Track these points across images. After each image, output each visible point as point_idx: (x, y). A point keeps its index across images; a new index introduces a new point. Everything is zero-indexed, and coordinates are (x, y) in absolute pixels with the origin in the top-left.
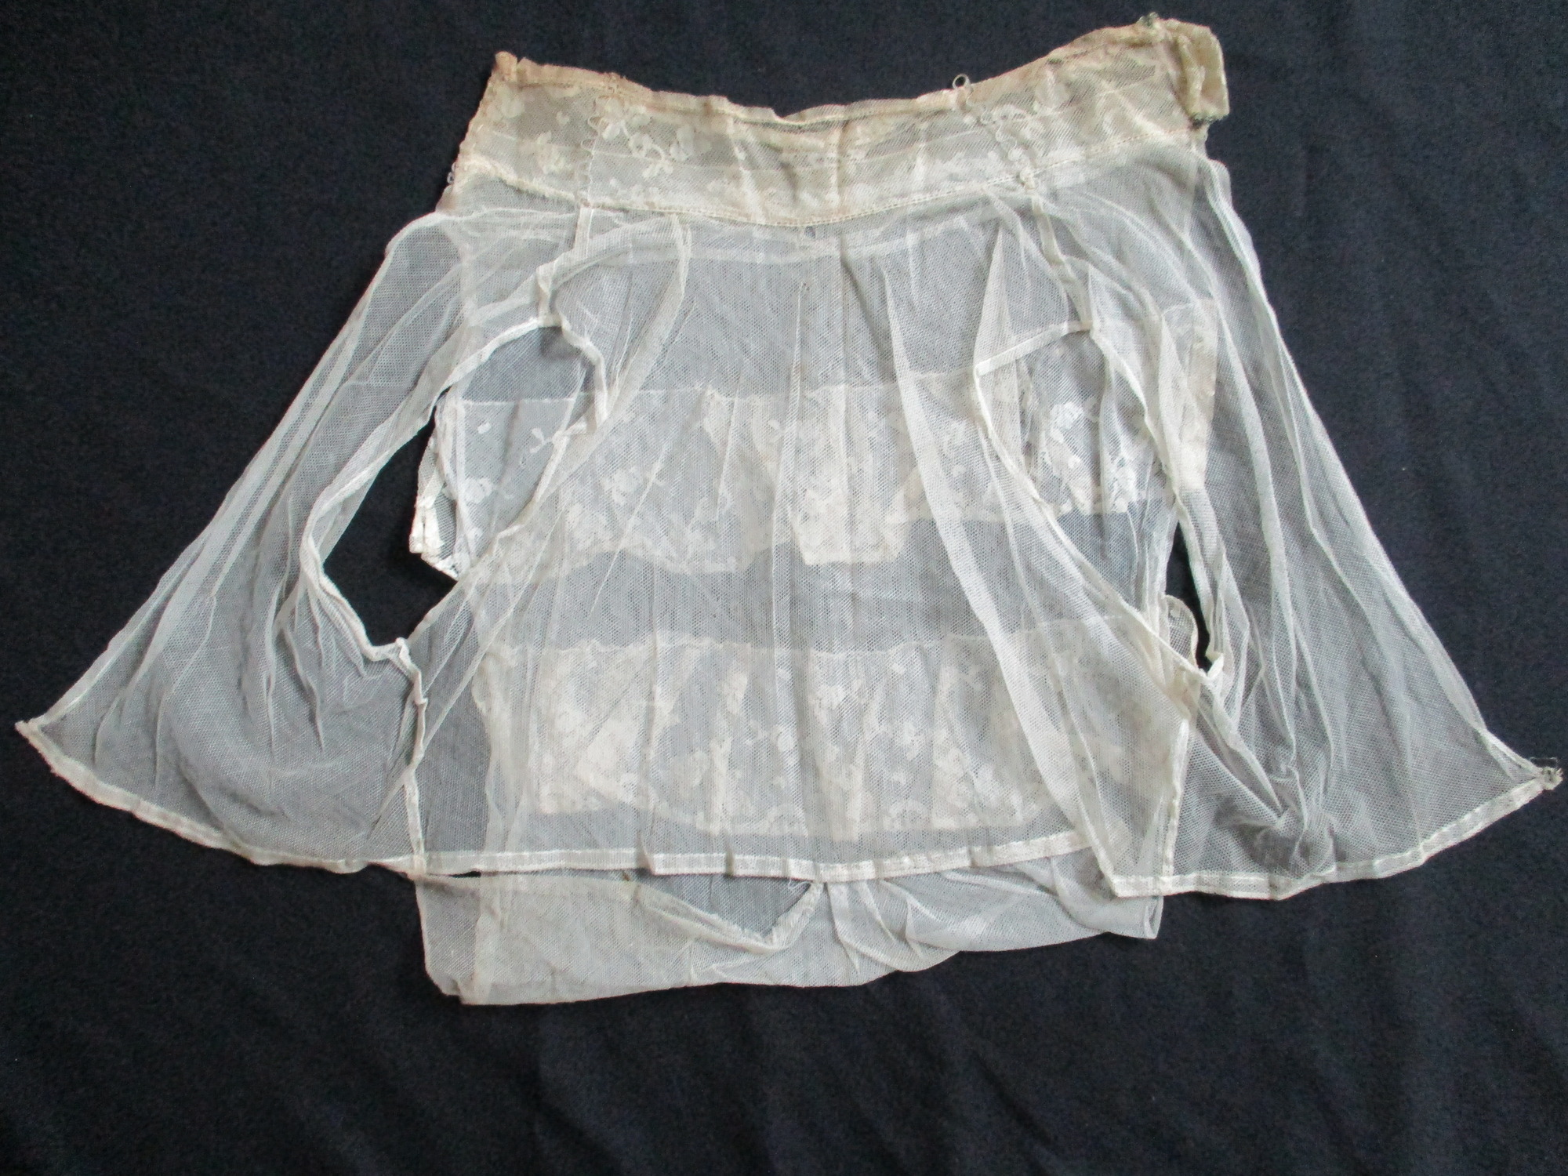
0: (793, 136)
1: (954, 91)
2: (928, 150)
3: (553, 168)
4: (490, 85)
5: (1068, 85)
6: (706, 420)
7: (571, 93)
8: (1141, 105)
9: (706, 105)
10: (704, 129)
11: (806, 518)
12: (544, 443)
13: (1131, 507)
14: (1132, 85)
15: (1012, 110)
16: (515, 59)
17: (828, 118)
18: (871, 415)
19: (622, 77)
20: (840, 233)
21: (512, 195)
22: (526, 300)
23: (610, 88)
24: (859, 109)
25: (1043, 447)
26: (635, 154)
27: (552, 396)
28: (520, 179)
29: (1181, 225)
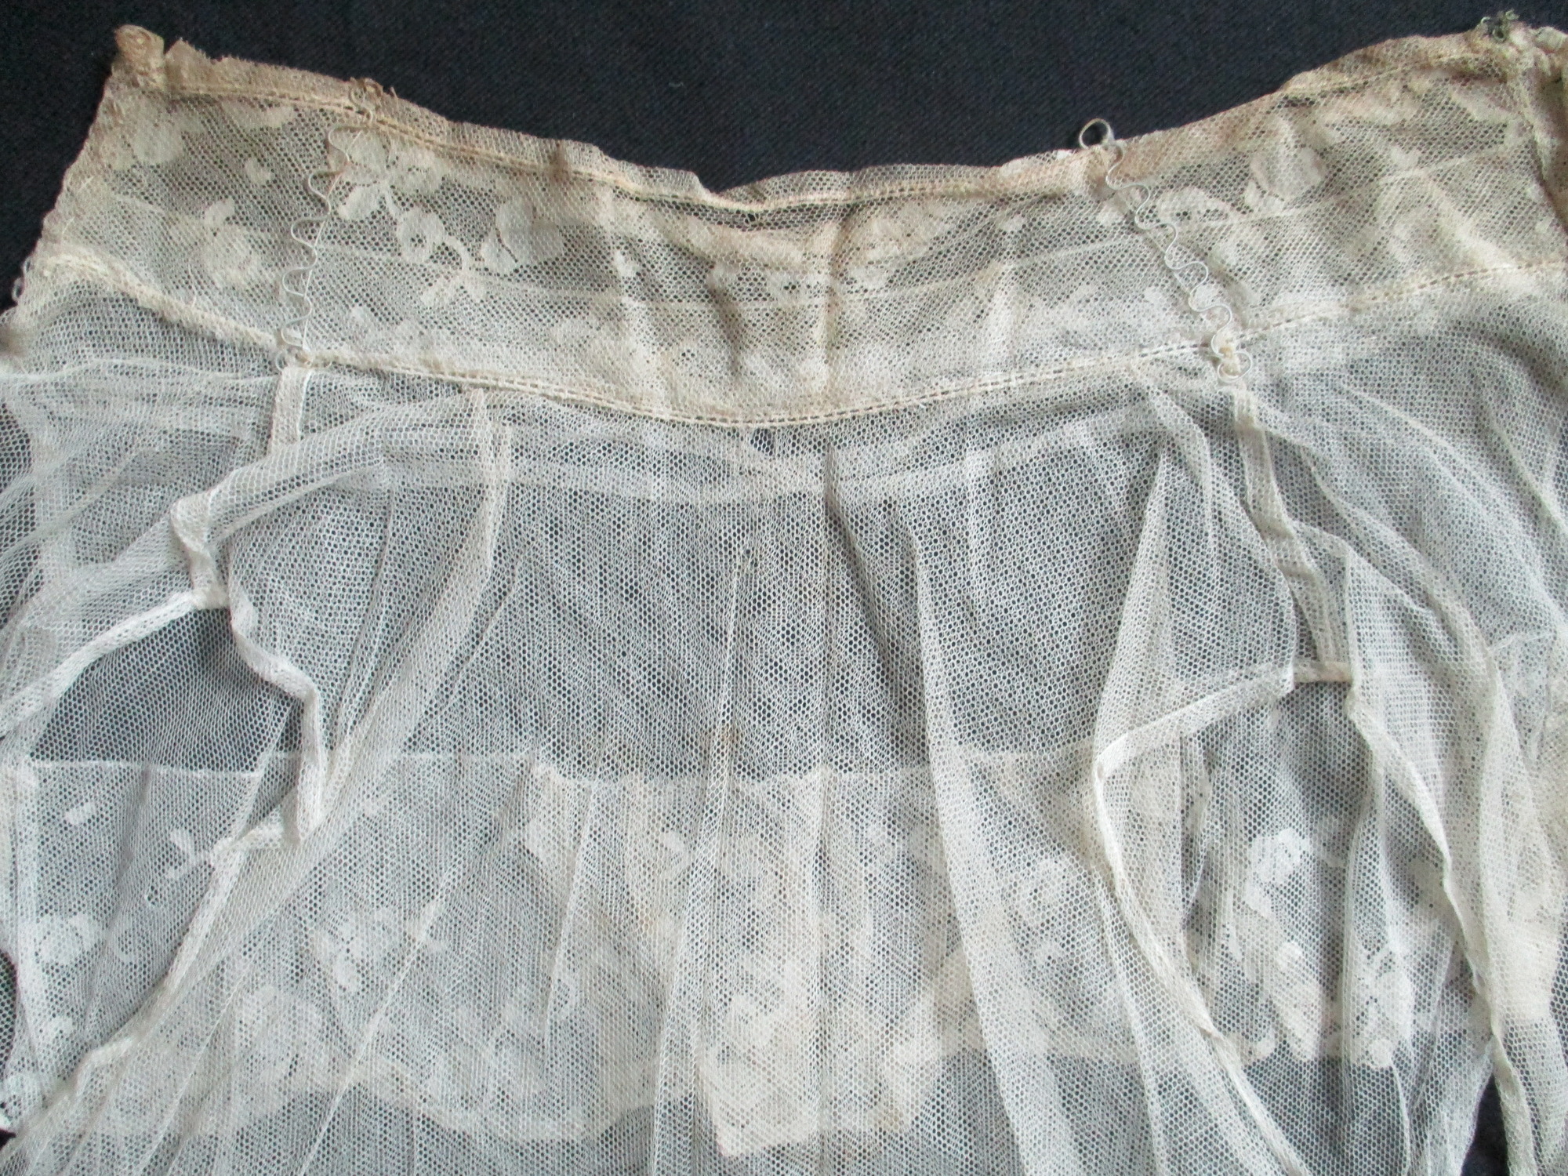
0: (736, 234)
1: (1082, 154)
2: (1020, 275)
3: (234, 274)
4: (108, 93)
5: (1323, 153)
6: (532, 827)
7: (276, 118)
8: (1470, 204)
9: (555, 159)
10: (552, 213)
11: (726, 1055)
12: (193, 861)
13: (1400, 1059)
14: (1457, 161)
15: (1198, 199)
16: (158, 41)
17: (813, 198)
18: (876, 832)
19: (386, 90)
20: (823, 445)
21: (149, 327)
22: (159, 562)
23: (361, 112)
24: (878, 184)
25: (1228, 919)
26: (409, 255)
27: (214, 766)
28: (166, 297)
29: (1539, 468)
